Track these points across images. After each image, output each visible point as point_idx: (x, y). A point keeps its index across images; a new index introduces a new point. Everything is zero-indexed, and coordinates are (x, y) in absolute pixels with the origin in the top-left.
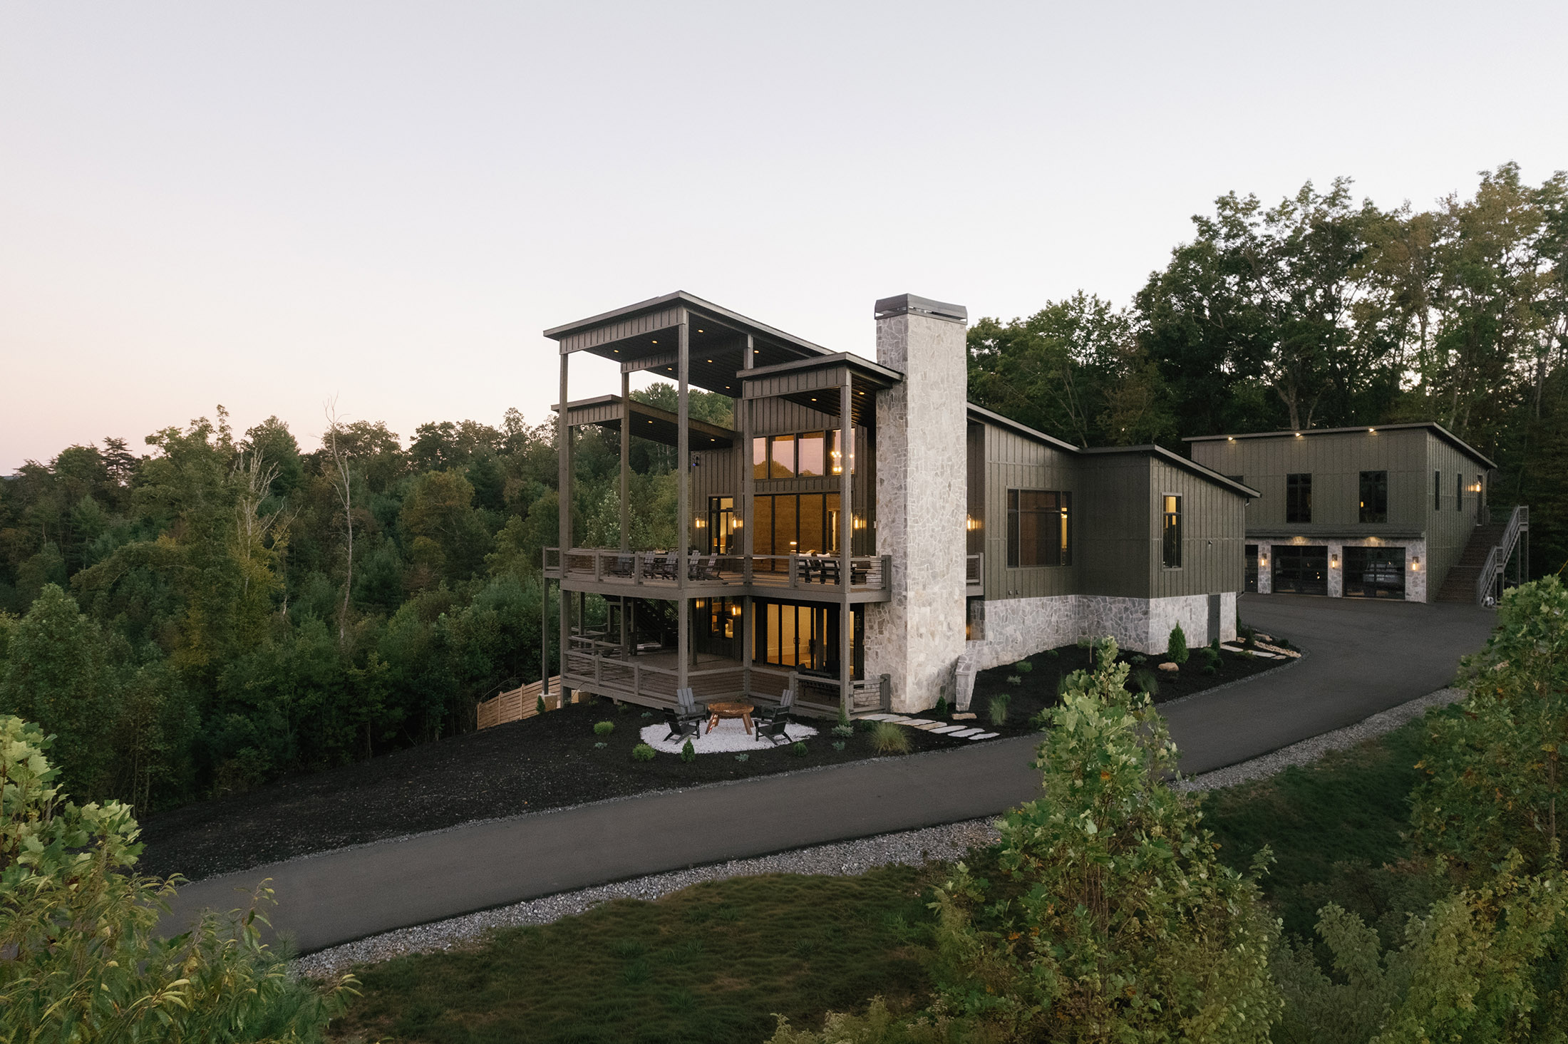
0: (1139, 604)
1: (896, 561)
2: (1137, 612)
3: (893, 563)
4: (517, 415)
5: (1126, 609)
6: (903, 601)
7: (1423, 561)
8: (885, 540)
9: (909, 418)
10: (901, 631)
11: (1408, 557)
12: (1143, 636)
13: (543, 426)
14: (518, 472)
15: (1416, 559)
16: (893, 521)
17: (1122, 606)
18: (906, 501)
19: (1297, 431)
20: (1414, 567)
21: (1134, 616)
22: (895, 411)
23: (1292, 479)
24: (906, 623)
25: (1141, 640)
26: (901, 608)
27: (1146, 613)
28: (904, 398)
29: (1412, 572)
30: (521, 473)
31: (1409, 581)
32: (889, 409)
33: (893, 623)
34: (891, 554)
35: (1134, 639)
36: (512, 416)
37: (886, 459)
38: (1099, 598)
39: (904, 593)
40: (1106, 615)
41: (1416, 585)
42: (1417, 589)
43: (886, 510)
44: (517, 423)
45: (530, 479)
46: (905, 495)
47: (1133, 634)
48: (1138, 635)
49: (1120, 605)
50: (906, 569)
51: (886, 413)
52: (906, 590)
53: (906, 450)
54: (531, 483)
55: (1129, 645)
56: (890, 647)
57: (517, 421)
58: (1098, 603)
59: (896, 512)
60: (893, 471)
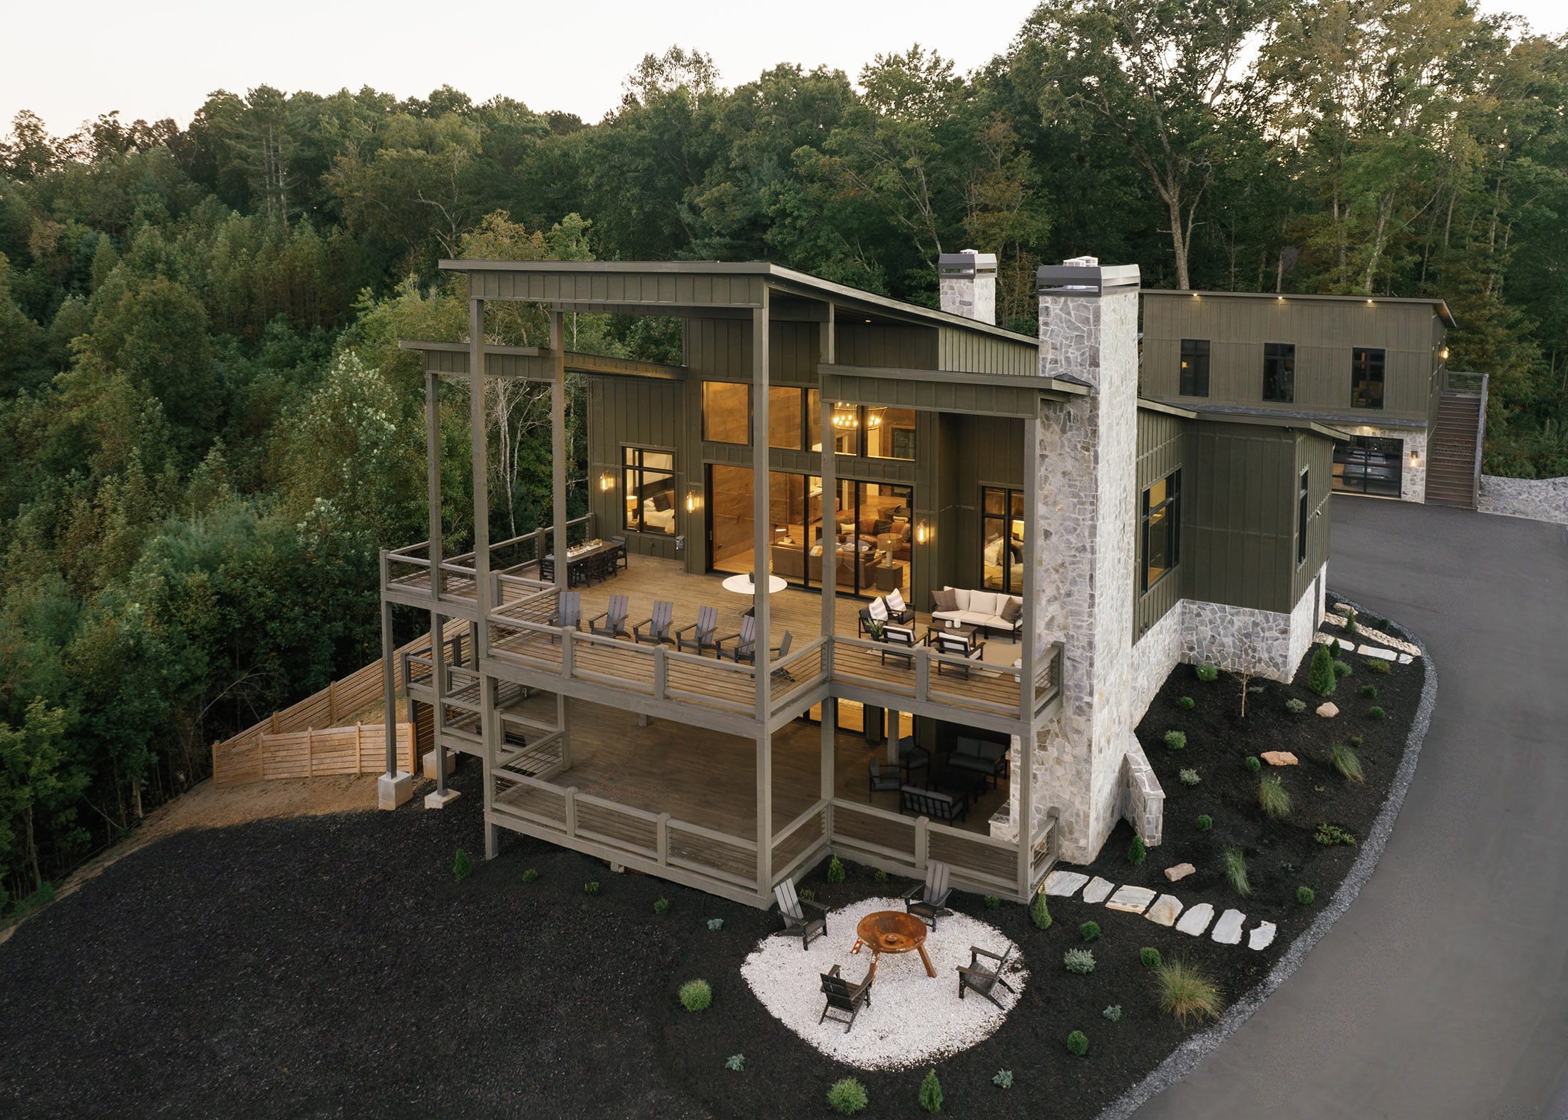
0: (1275, 621)
1: (1074, 652)
2: (1270, 629)
3: (1067, 654)
4: (34, 121)
5: (1255, 624)
6: (1084, 710)
7: (1423, 456)
8: (1052, 619)
9: (1100, 450)
10: (1081, 751)
11: (1406, 450)
12: (1280, 660)
13: (75, 137)
14: (46, 208)
15: (1415, 453)
16: (1069, 595)
17: (1249, 620)
18: (1093, 568)
19: (1281, 293)
20: (1414, 463)
21: (1267, 634)
22: (1075, 436)
23: (1271, 349)
24: (1090, 742)
25: (1276, 665)
26: (1082, 719)
27: (1285, 632)
28: (1093, 420)
29: (1410, 469)
30: (51, 211)
31: (1406, 477)
32: (1064, 431)
33: (1066, 737)
34: (1063, 640)
35: (1266, 663)
36: (25, 123)
37: (1055, 503)
38: (1215, 606)
39: (1087, 699)
40: (1225, 628)
41: (1413, 482)
42: (1414, 487)
43: (1056, 576)
44: (34, 132)
45: (71, 221)
46: (1092, 563)
47: (1265, 656)
48: (1271, 659)
49: (1247, 618)
50: (1091, 665)
51: (1056, 437)
52: (1091, 694)
53: (1095, 497)
54: (74, 227)
55: (1258, 670)
56: (1060, 771)
57: (34, 130)
58: (1213, 611)
59: (1074, 582)
60: (1070, 524)
